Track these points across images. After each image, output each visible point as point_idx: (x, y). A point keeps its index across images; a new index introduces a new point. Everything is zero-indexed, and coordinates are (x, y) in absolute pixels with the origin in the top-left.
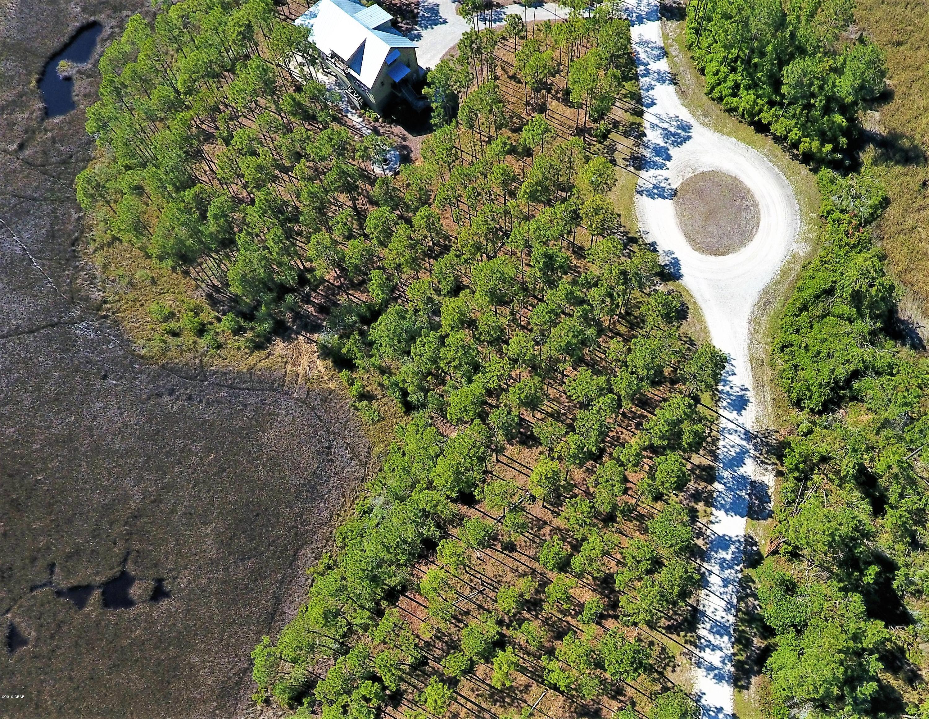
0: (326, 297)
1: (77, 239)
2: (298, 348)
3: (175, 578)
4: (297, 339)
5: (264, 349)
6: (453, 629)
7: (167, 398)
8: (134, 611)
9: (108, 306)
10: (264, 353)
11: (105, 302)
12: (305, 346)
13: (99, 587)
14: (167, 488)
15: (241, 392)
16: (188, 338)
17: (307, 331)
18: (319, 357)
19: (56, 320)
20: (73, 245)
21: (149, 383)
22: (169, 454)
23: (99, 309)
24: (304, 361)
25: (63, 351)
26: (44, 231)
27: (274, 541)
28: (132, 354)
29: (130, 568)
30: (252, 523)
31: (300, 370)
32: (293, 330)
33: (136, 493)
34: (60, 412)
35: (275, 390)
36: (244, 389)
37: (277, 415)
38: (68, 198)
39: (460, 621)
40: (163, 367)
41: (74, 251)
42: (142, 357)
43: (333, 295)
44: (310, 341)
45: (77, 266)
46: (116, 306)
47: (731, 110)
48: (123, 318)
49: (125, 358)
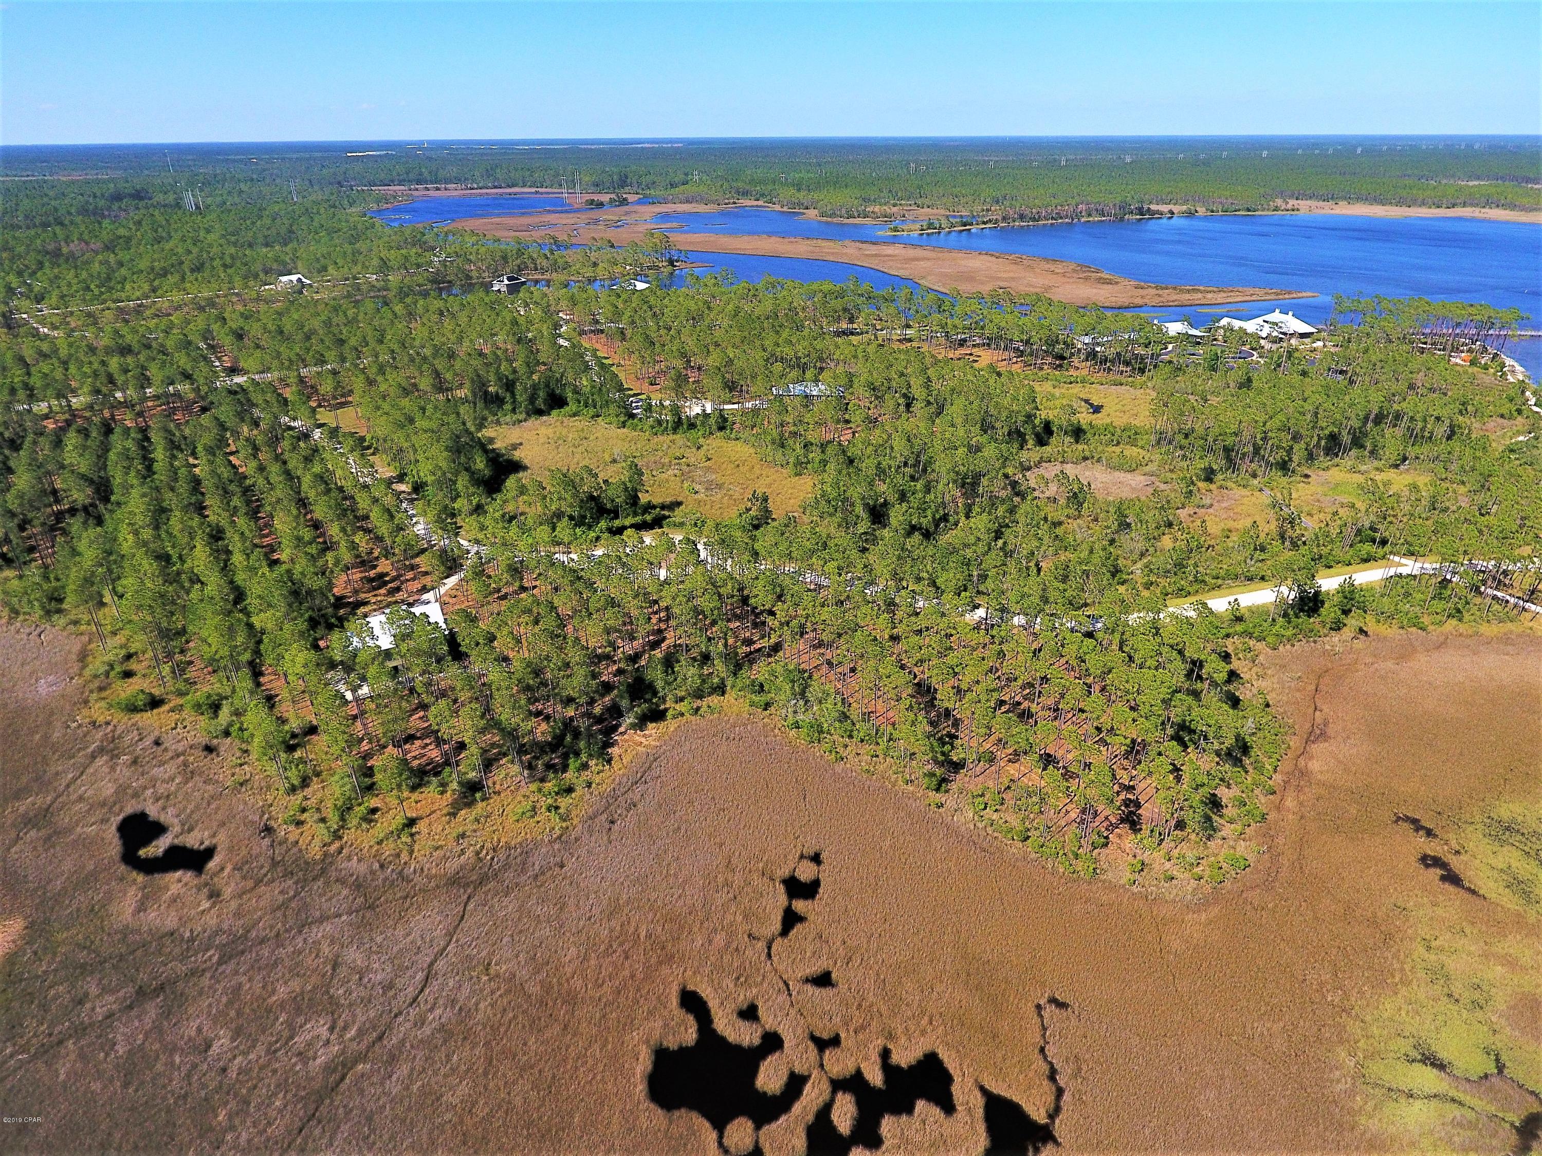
2: (625, 741)
4: (616, 740)
5: (613, 757)
9: (483, 853)
10: (616, 759)
12: (626, 737)
16: (566, 801)
17: (613, 733)
18: (642, 731)
24: (638, 739)
32: (607, 741)
42: (562, 835)
44: (623, 733)
46: (488, 845)
47: (597, 539)
48: (506, 843)
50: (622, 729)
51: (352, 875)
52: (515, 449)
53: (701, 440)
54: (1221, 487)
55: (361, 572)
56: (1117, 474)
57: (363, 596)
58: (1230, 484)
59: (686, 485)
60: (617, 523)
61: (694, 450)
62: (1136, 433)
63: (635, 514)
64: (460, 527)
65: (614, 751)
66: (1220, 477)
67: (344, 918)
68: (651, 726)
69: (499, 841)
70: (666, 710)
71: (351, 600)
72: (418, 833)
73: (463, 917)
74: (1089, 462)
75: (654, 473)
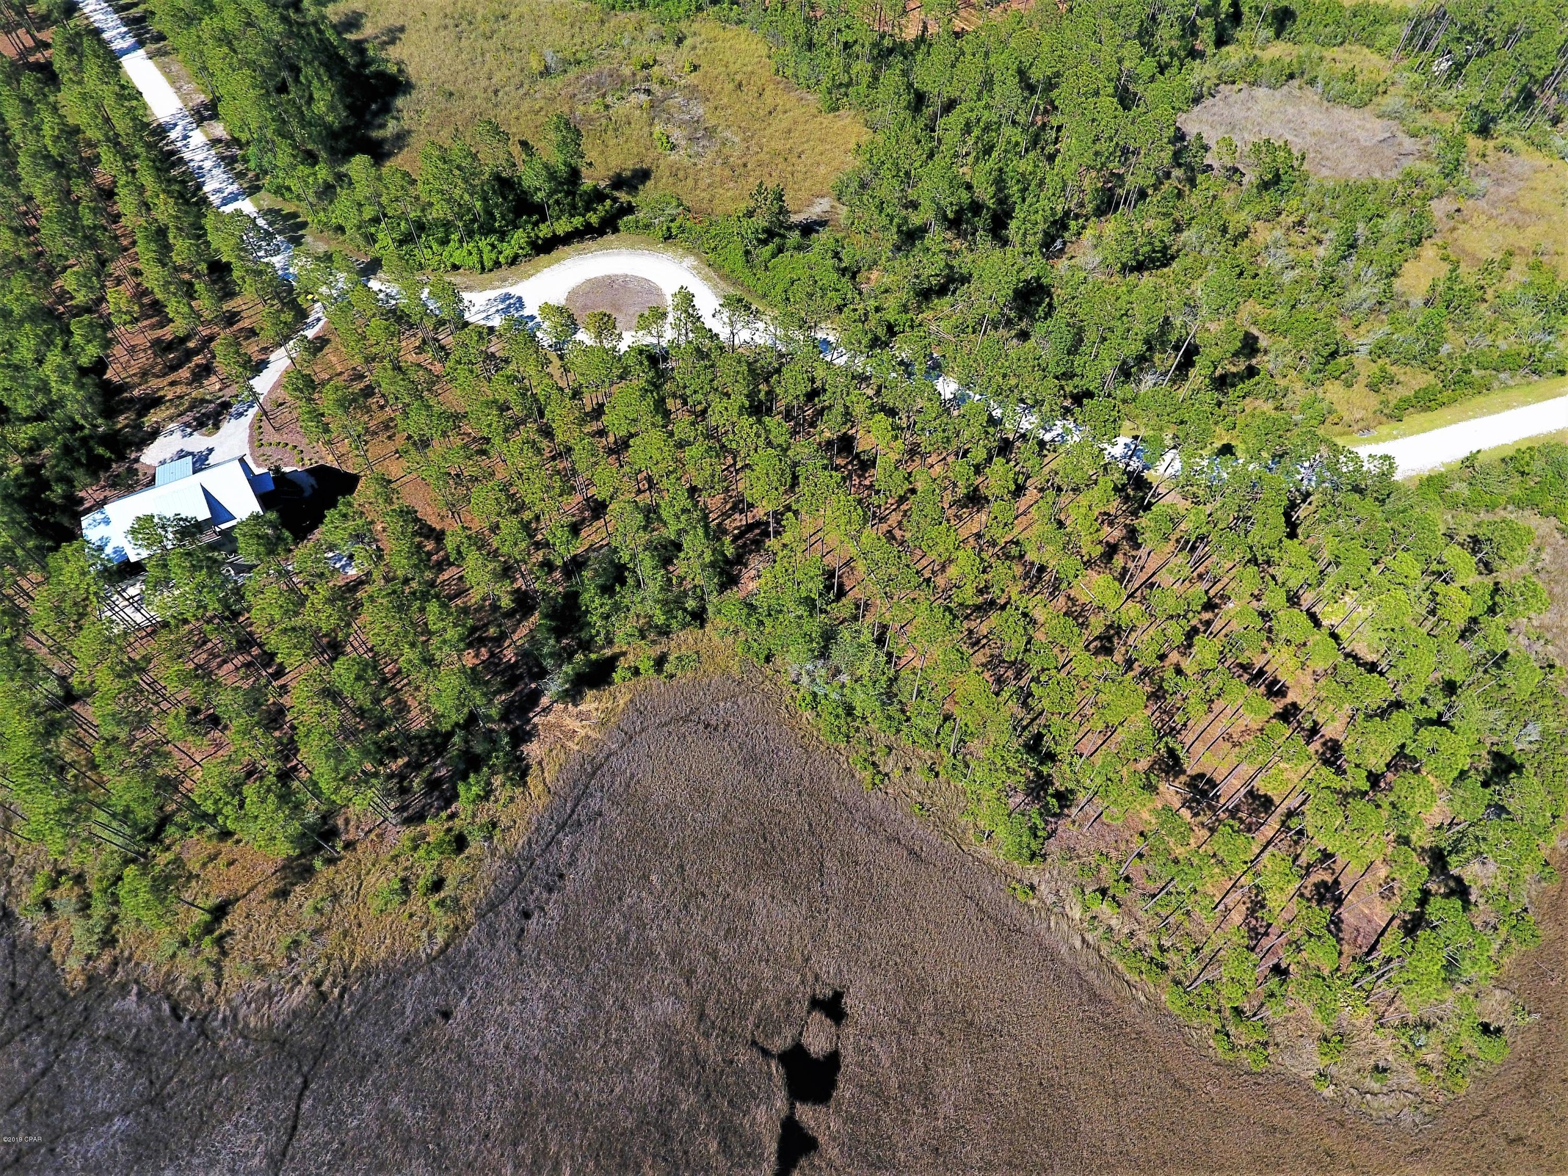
0: (496, 674)
1: (174, 1009)
2: (549, 727)
3: (817, 978)
4: (535, 725)
5: (528, 767)
6: (987, 650)
7: (533, 925)
8: (849, 1058)
9: (327, 983)
10: (534, 770)
11: (318, 984)
12: (551, 718)
13: (792, 1107)
14: (674, 955)
15: (575, 817)
16: (455, 869)
17: (531, 710)
18: (576, 705)
19: (299, 1081)
20: (180, 1019)
21: (493, 945)
22: (623, 939)
23: (323, 997)
24: (571, 723)
25: (362, 1078)
26: (118, 1066)
27: (810, 825)
28: (431, 959)
29: (779, 1044)
30: (773, 848)
31: (582, 733)
32: (521, 726)
33: (664, 1007)
34: (468, 1110)
35: (594, 773)
36: (573, 811)
37: (632, 776)
38: (86, 1009)
39: (978, 641)
40: (481, 916)
41: (192, 1019)
42: (447, 945)
43: (498, 665)
44: (547, 710)
45: (224, 1019)
46: (336, 966)
47: (514, 261)
48: (363, 961)
49: (433, 972)
50: (545, 701)
51: (128, 1028)
52: (392, 42)
53: (683, 26)
54: (1504, 148)
55: (153, 327)
56: (1341, 112)
57: (154, 383)
58: (1517, 143)
59: (657, 129)
60: (544, 231)
61: (671, 47)
62: (1376, 21)
63: (573, 211)
64: (304, 225)
65: (533, 750)
66: (1503, 126)
67: (118, 1123)
68: (590, 694)
69: (352, 953)
70: (614, 658)
71: (136, 393)
72: (230, 933)
73: (294, 1128)
74: (1295, 83)
75: (609, 100)
